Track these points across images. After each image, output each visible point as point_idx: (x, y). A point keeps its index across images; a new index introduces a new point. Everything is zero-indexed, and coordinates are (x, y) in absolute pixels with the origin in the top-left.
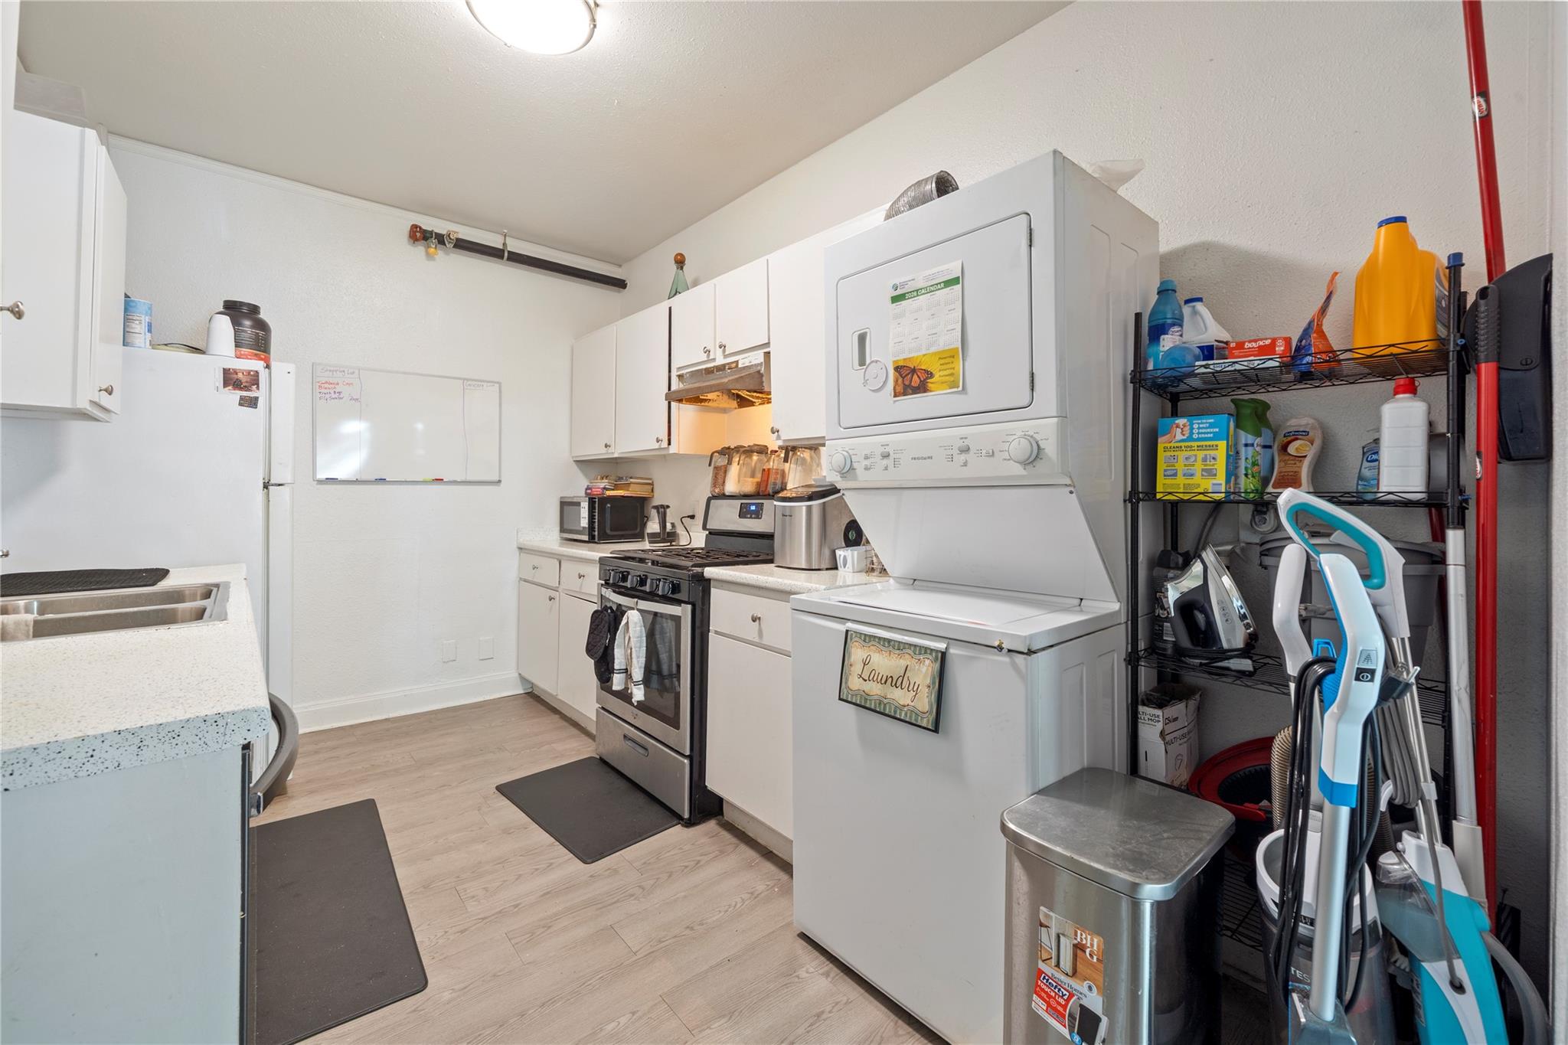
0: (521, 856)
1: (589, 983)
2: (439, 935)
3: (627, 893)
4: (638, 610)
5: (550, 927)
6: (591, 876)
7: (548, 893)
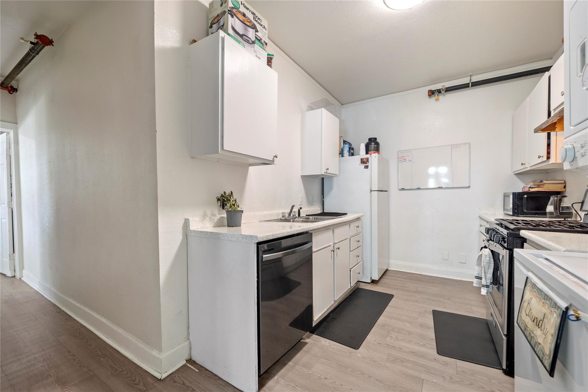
0: (418, 336)
1: (396, 388)
2: (373, 340)
3: (443, 375)
4: (489, 249)
5: (403, 362)
6: (435, 359)
7: (414, 352)
